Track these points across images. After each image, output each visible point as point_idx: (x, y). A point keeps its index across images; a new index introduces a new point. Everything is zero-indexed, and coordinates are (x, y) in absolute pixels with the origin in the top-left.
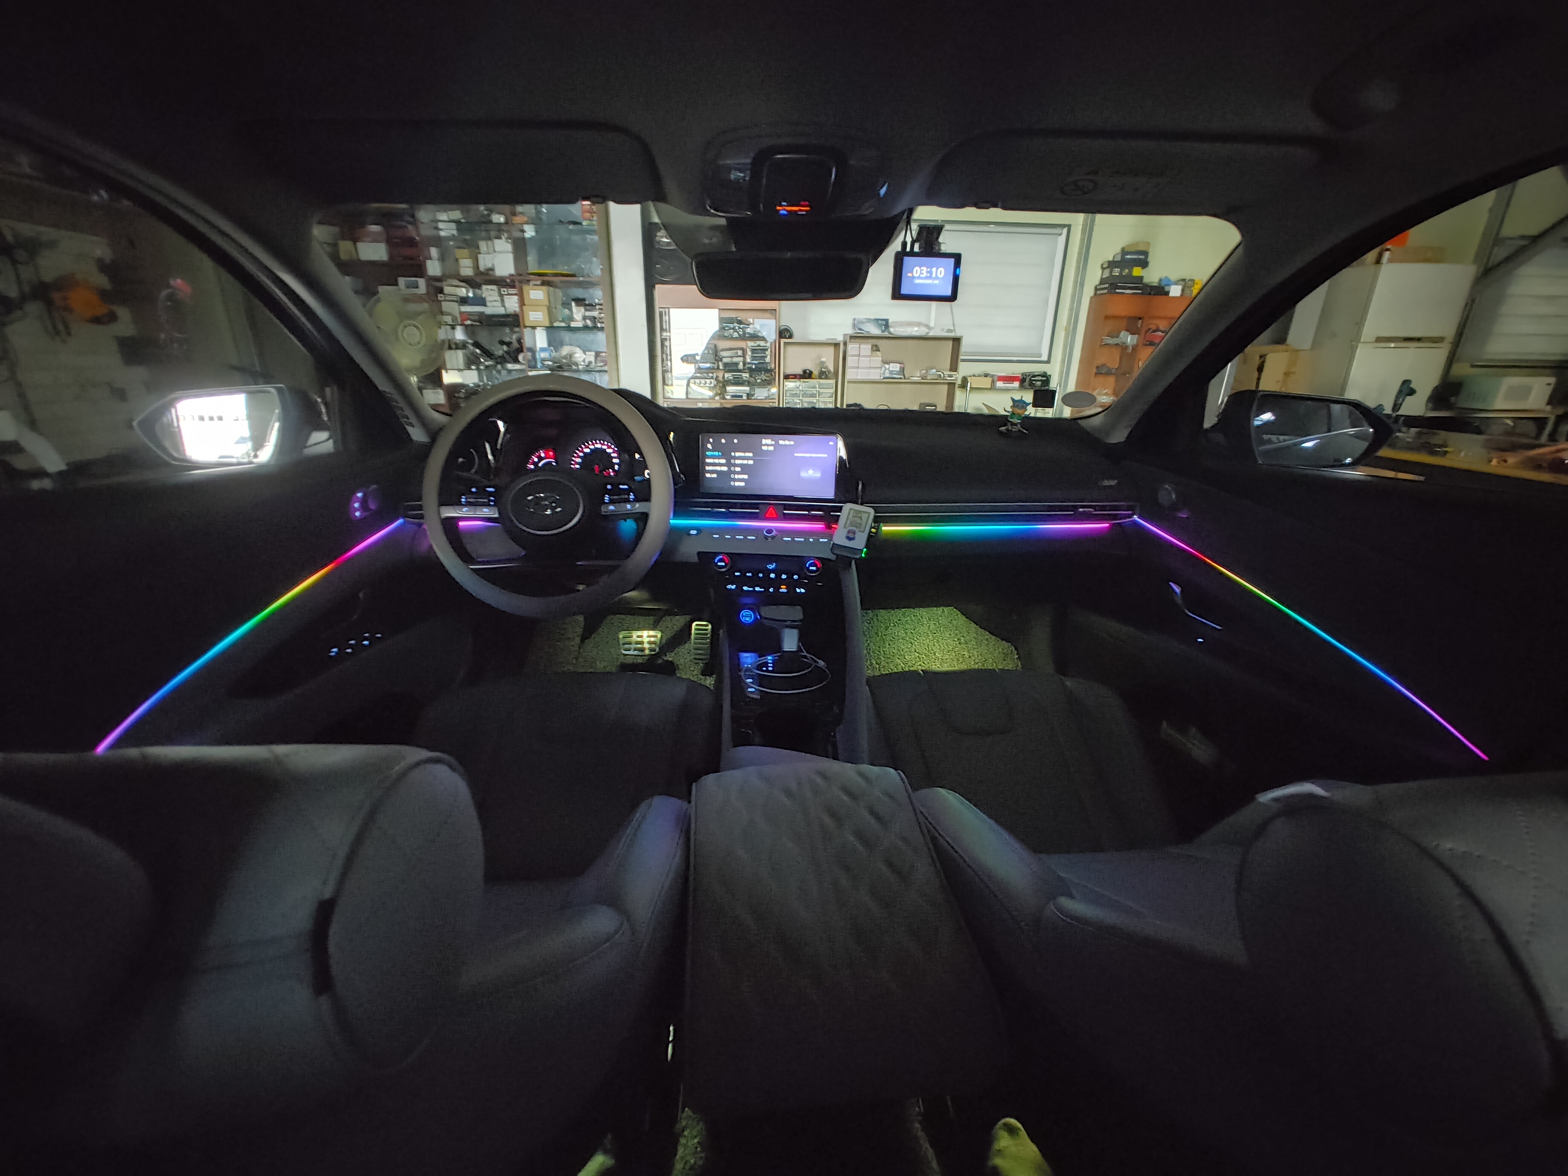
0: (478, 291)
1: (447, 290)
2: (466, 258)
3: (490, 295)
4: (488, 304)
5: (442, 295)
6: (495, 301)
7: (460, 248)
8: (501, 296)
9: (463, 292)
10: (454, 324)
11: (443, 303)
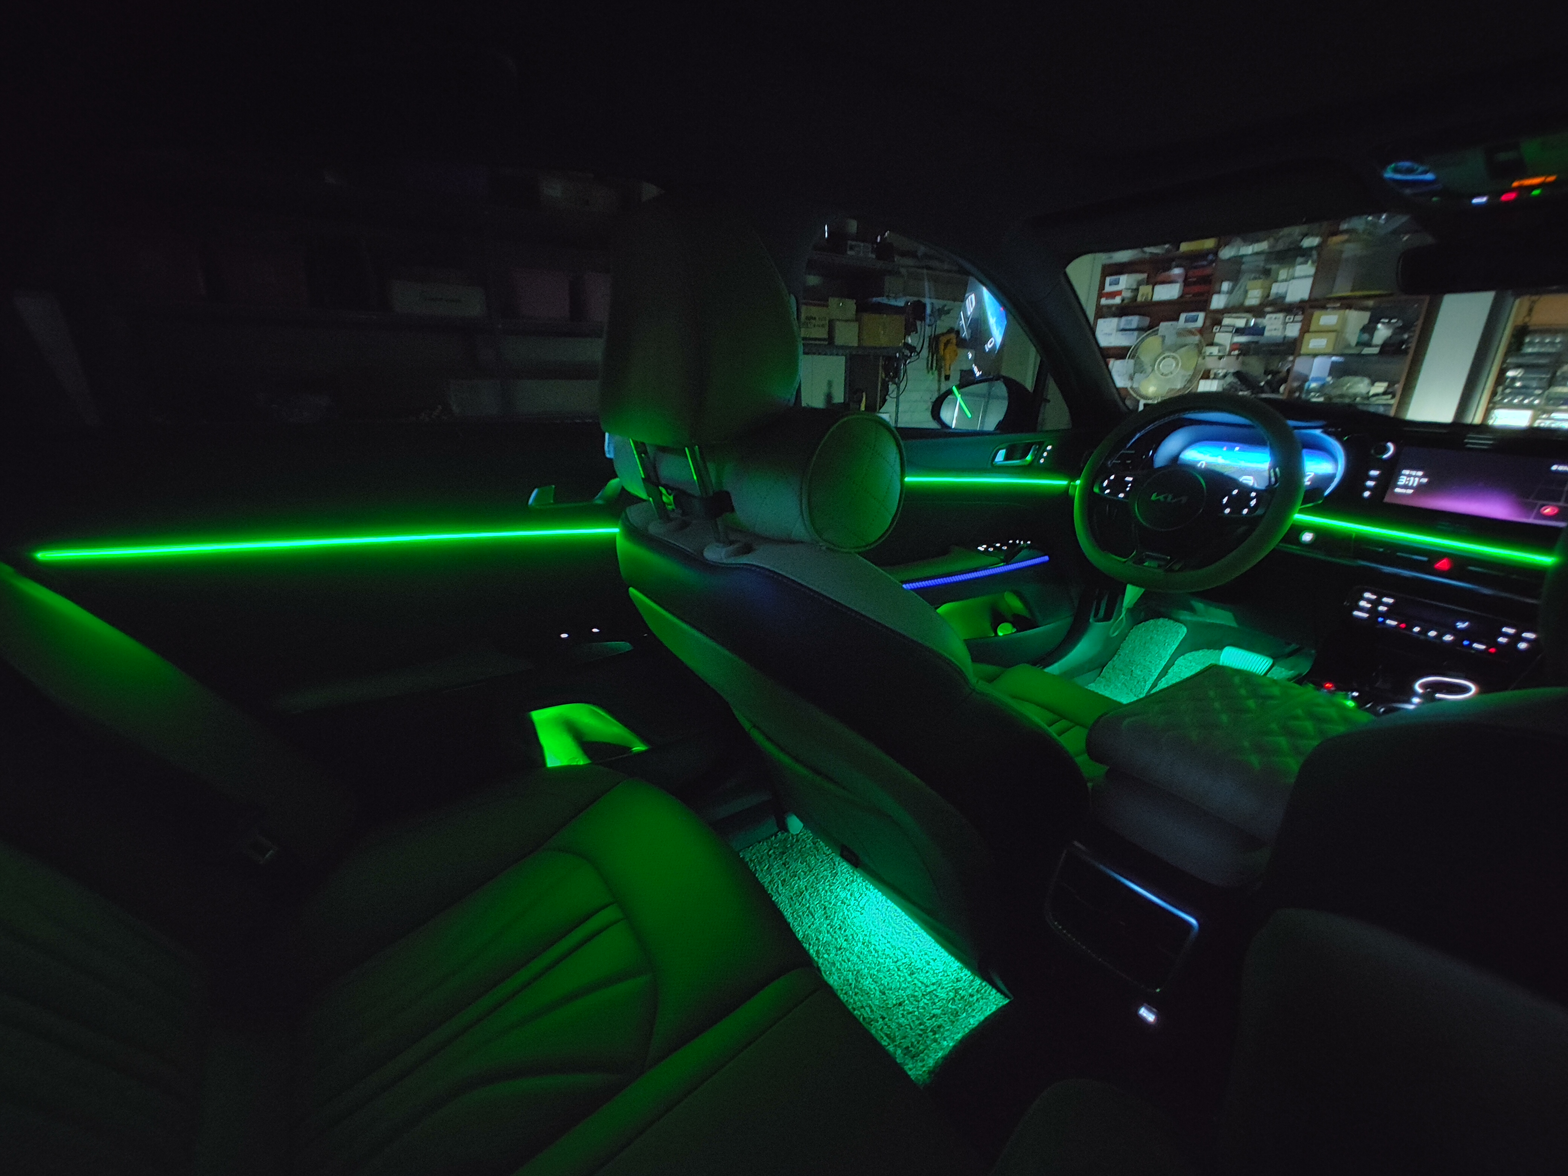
0: (1260, 320)
1: (1226, 321)
2: (1256, 289)
3: (1272, 324)
4: (1267, 334)
5: (1219, 327)
6: (1275, 329)
7: (1255, 278)
8: (1285, 324)
9: (1241, 323)
10: (1220, 354)
11: (1217, 335)
